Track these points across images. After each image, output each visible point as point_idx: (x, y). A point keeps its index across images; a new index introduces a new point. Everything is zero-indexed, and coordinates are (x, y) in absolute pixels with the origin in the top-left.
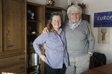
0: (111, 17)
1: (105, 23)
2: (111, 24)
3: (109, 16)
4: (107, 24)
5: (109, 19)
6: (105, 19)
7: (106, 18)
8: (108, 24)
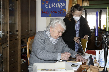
0: (61, 4)
1: (54, 11)
2: (61, 13)
3: (58, 3)
4: (56, 12)
5: (58, 7)
6: (54, 7)
7: (55, 5)
8: (58, 12)
